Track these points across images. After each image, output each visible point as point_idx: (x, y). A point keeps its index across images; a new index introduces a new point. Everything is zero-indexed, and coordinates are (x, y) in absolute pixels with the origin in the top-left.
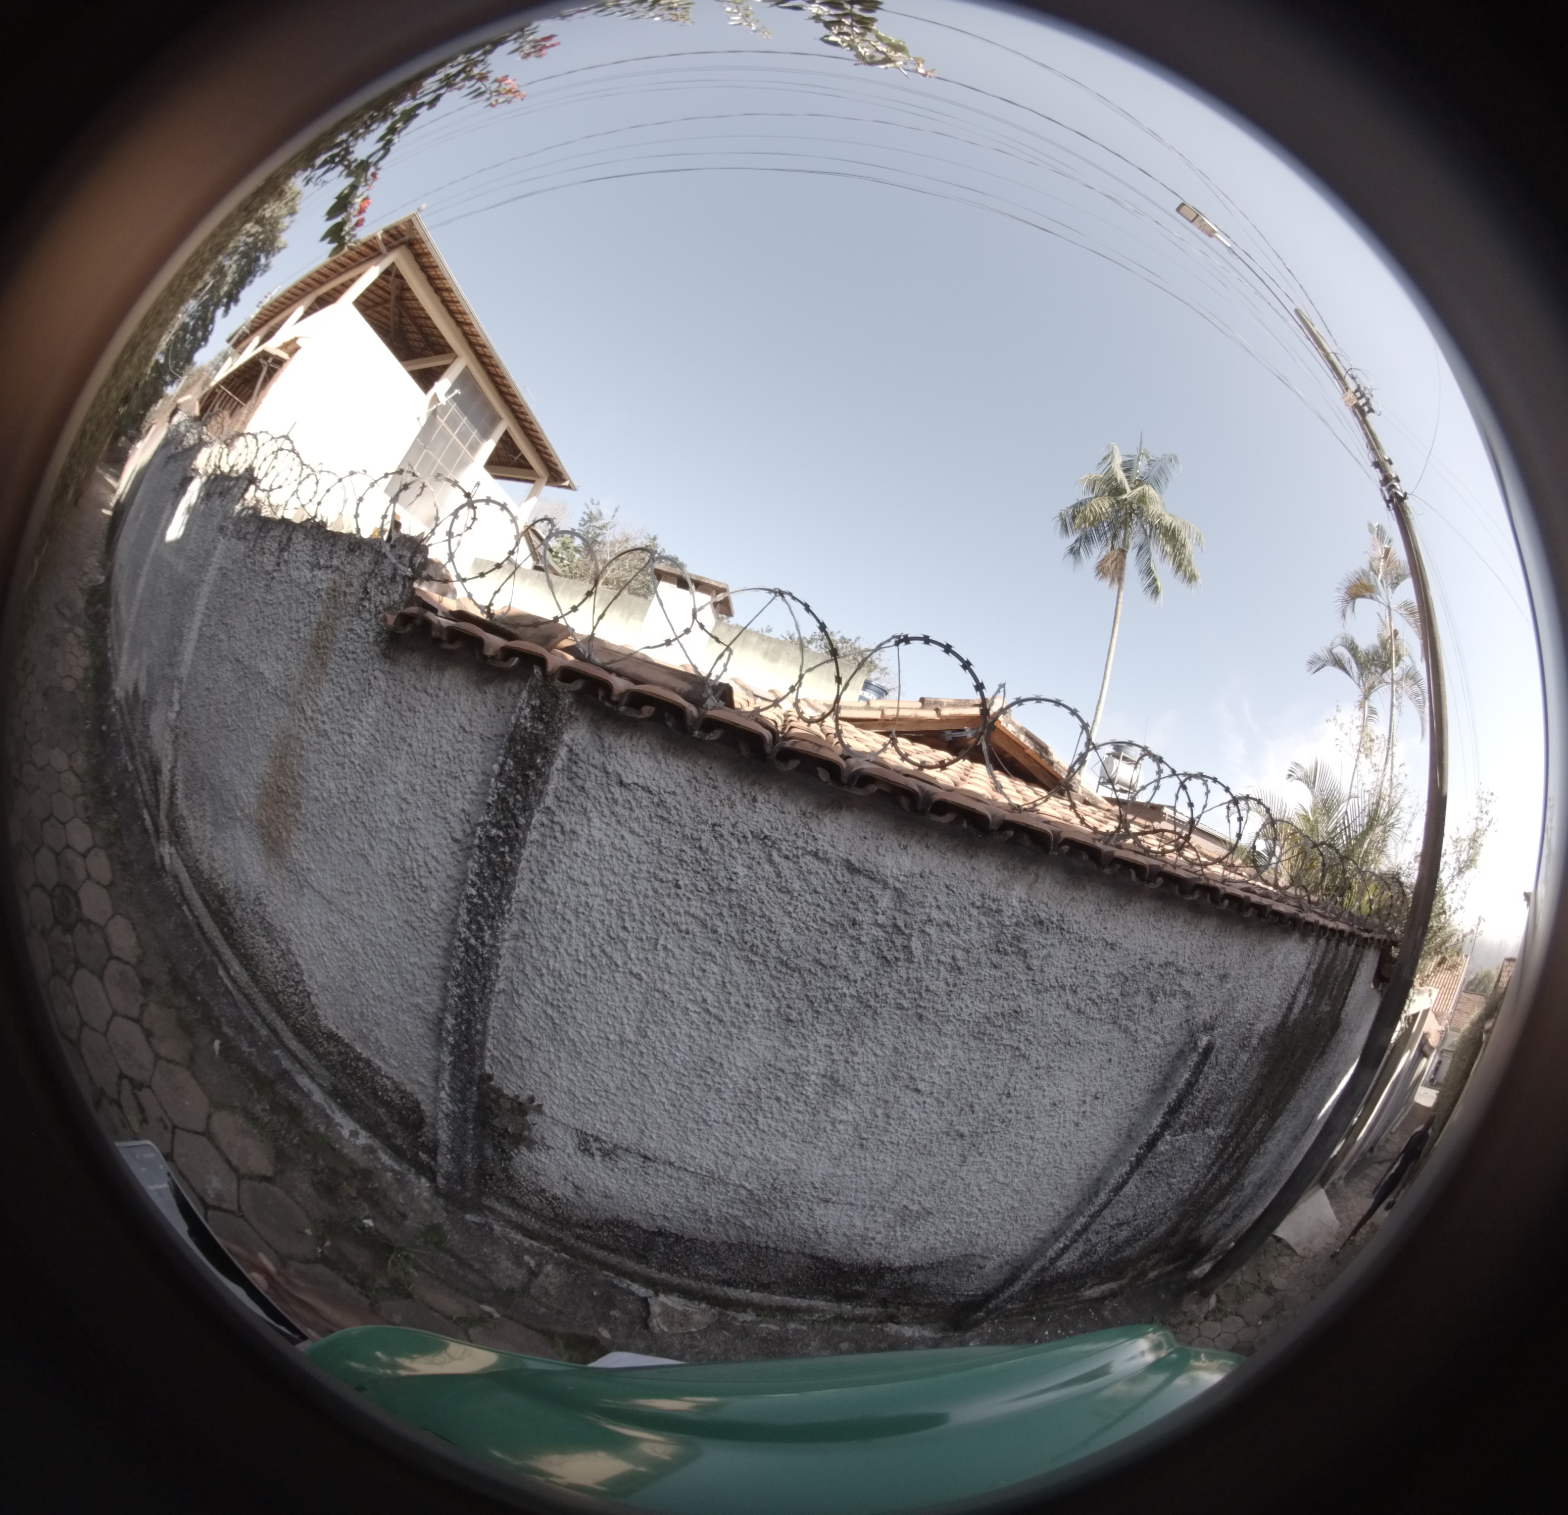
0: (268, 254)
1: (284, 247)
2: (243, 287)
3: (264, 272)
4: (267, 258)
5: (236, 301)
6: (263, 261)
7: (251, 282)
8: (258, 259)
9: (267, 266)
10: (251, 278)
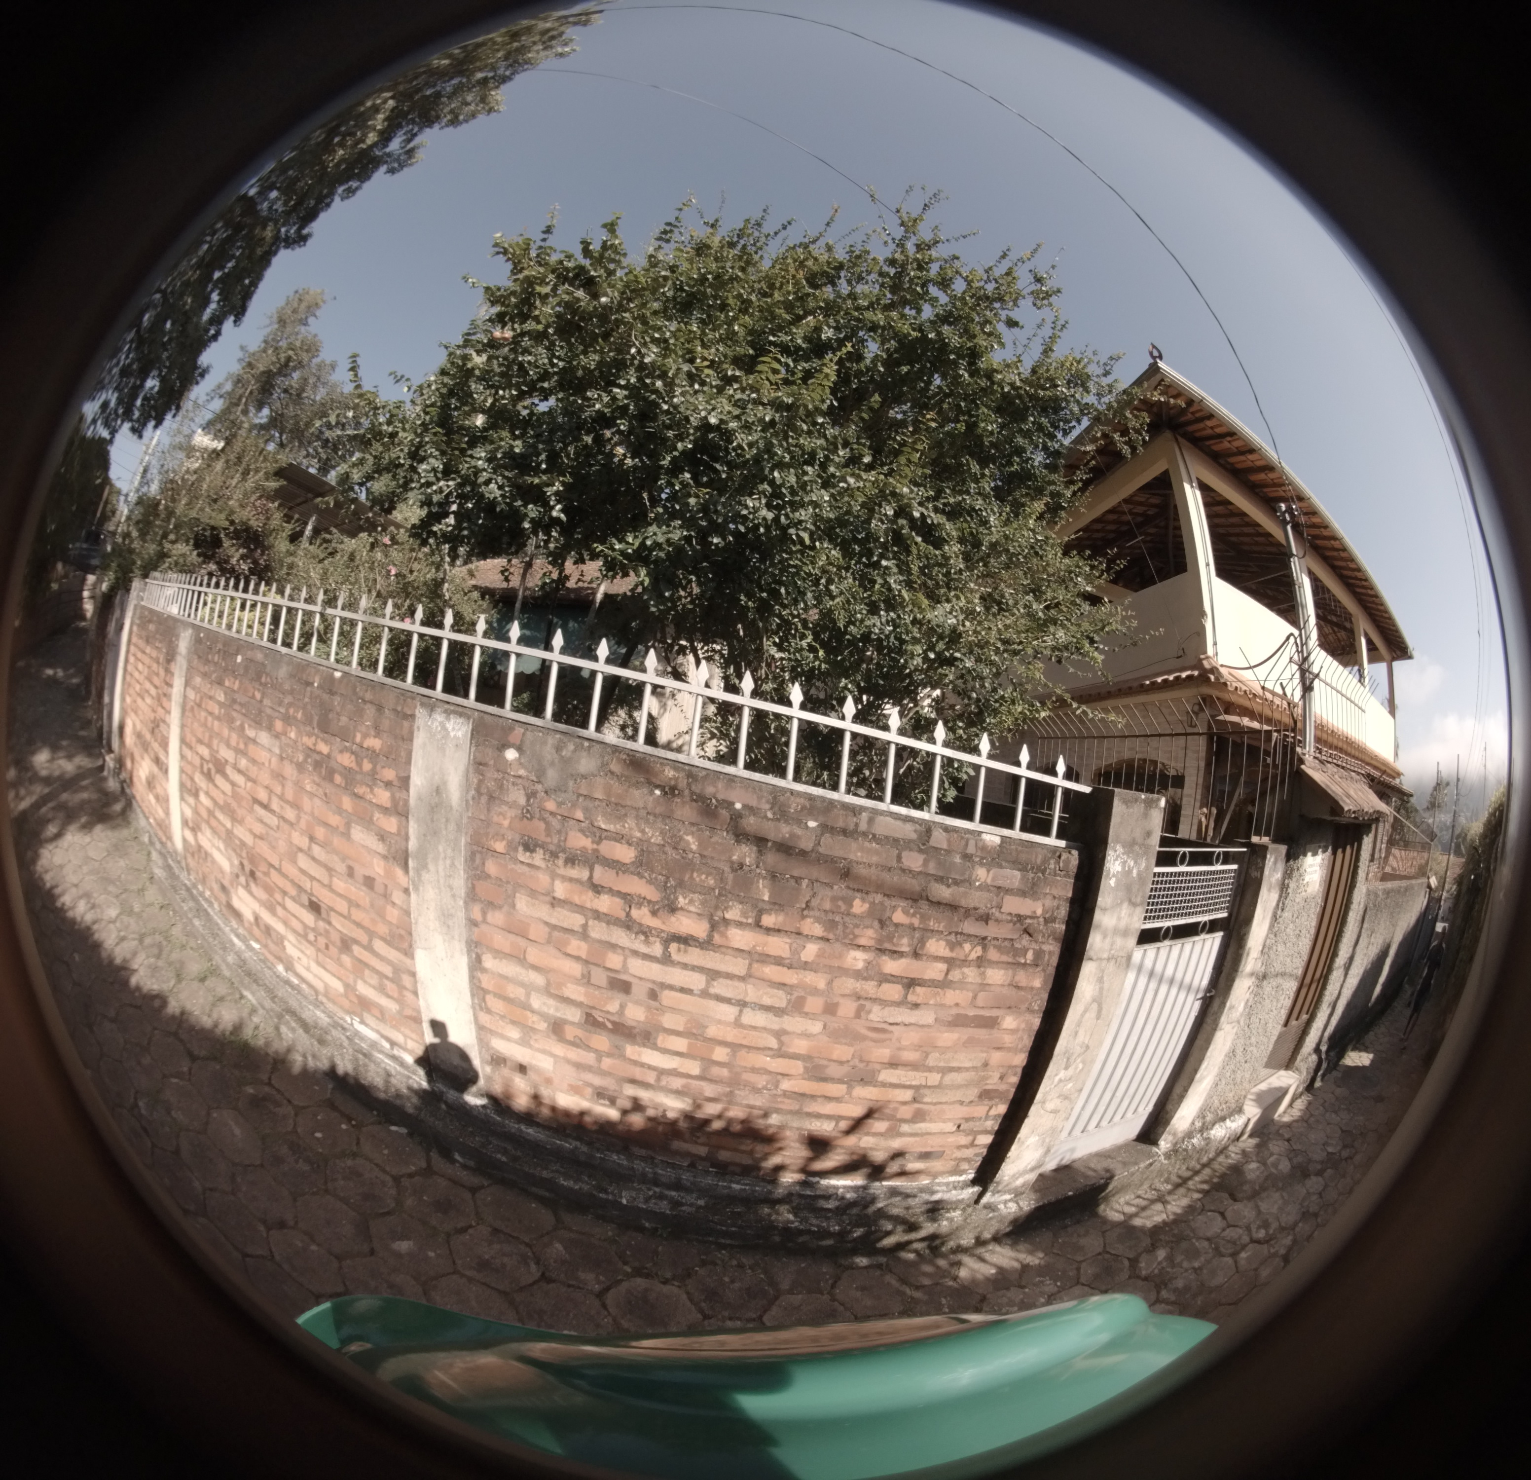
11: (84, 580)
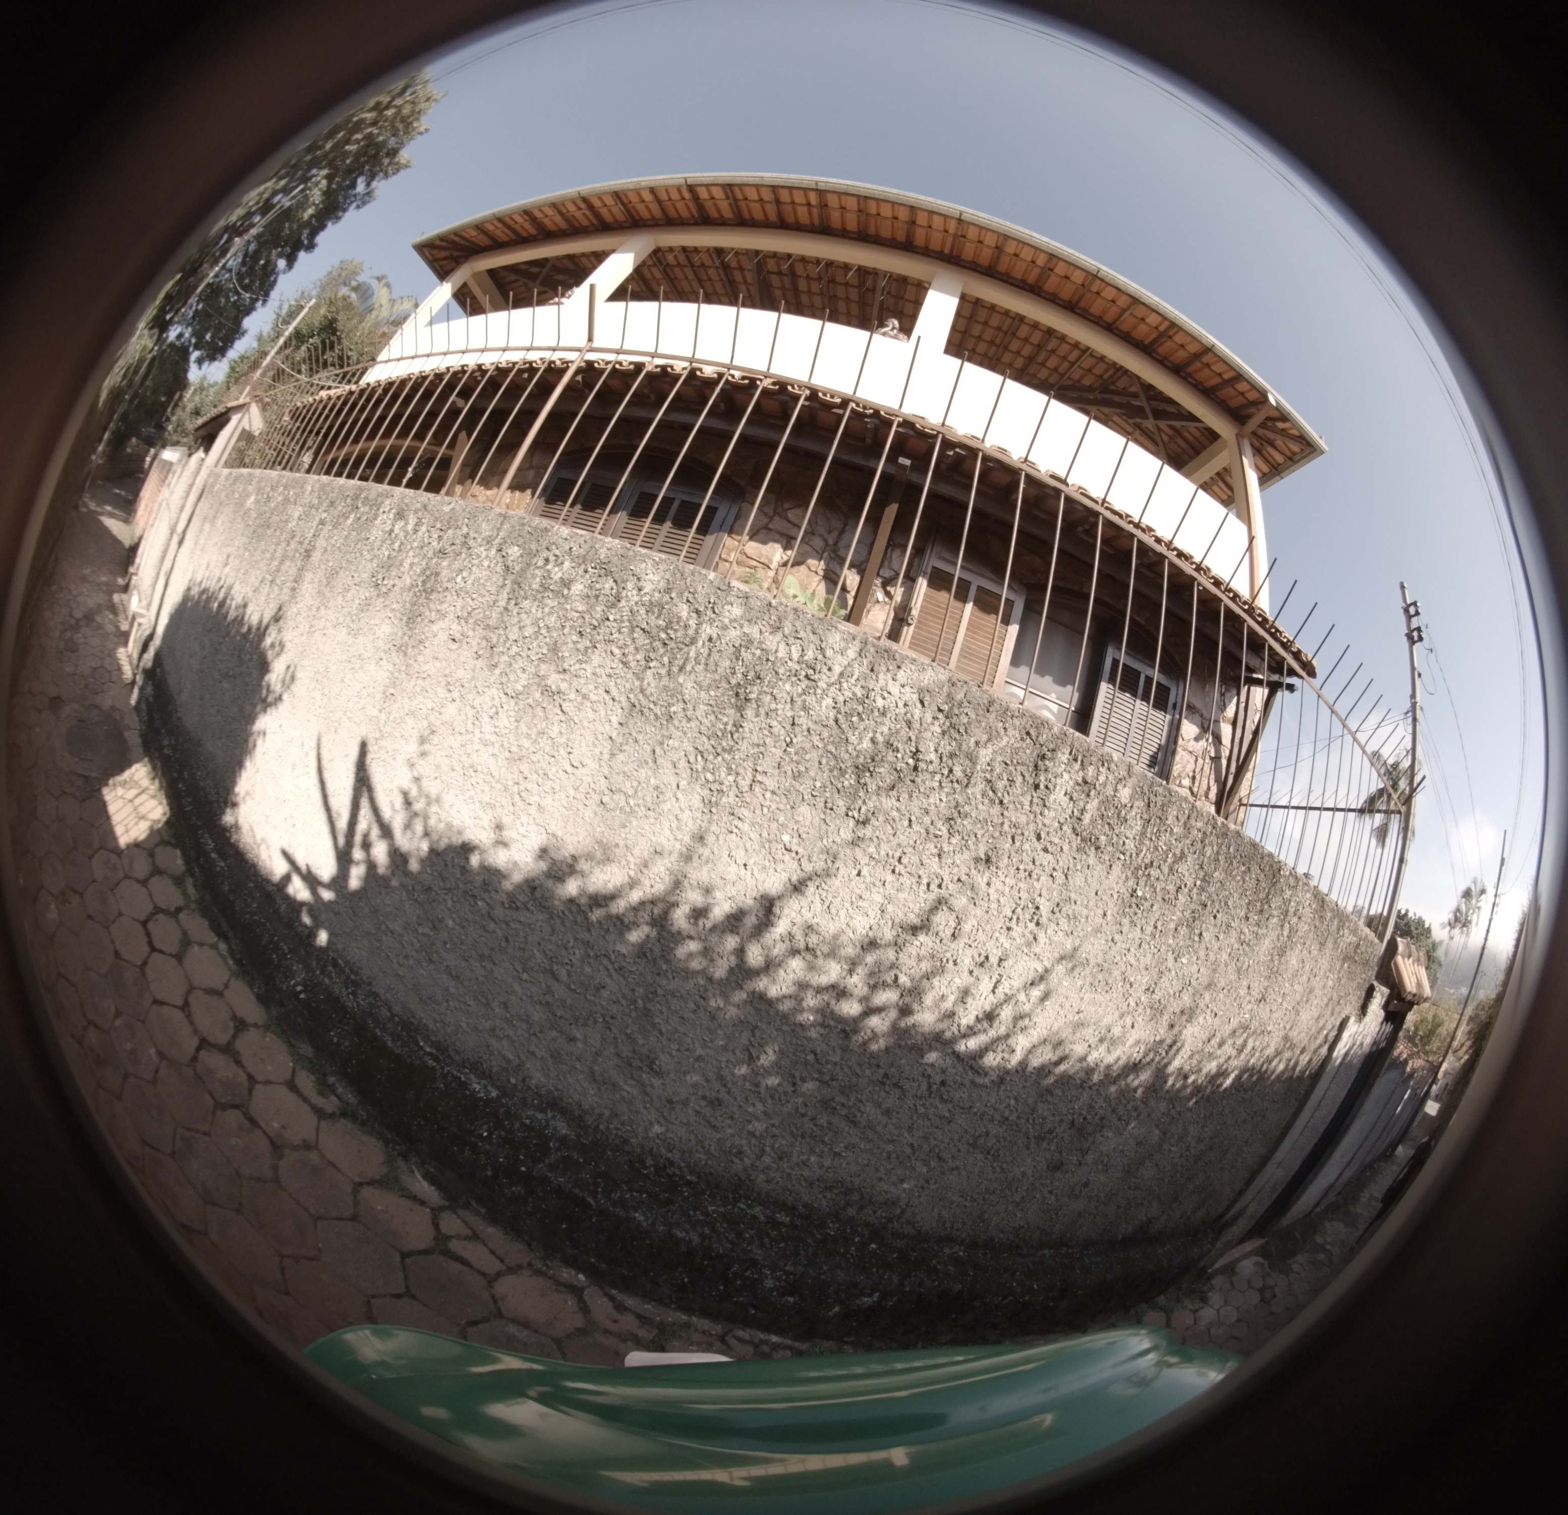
0: (372, 177)
1: (406, 166)
2: (322, 227)
3: (364, 203)
4: (368, 185)
5: (311, 247)
6: (361, 187)
7: (339, 218)
8: (353, 185)
9: (369, 195)
10: (340, 214)
11: (148, 451)
